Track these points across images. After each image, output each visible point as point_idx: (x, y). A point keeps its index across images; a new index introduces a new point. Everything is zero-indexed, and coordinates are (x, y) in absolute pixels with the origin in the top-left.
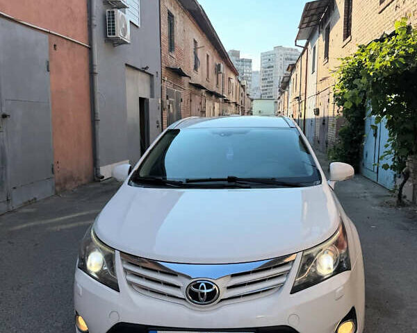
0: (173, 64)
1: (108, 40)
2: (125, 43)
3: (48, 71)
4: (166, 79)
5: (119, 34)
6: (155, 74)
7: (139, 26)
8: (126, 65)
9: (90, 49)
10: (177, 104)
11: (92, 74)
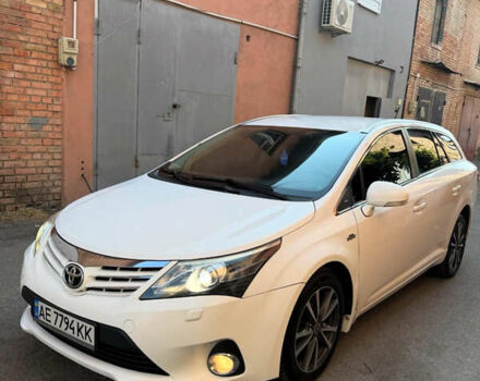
0: (436, 58)
1: (322, 30)
2: (345, 33)
3: (235, 63)
4: (418, 75)
5: (335, 22)
6: (398, 70)
7: (378, 12)
8: (349, 58)
9: (297, 40)
10: (435, 107)
11: (295, 67)
